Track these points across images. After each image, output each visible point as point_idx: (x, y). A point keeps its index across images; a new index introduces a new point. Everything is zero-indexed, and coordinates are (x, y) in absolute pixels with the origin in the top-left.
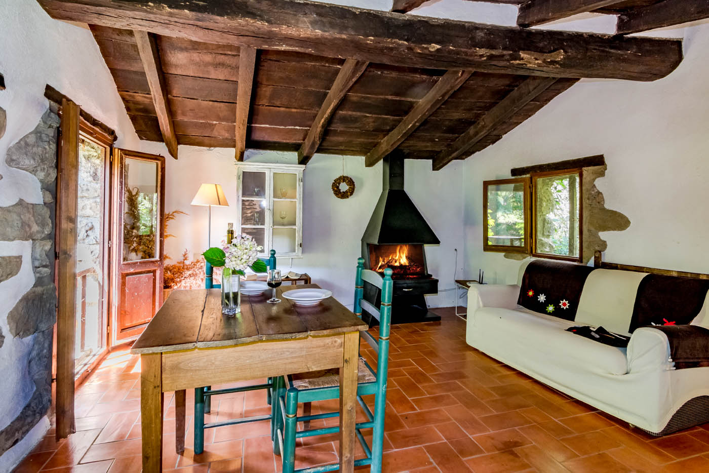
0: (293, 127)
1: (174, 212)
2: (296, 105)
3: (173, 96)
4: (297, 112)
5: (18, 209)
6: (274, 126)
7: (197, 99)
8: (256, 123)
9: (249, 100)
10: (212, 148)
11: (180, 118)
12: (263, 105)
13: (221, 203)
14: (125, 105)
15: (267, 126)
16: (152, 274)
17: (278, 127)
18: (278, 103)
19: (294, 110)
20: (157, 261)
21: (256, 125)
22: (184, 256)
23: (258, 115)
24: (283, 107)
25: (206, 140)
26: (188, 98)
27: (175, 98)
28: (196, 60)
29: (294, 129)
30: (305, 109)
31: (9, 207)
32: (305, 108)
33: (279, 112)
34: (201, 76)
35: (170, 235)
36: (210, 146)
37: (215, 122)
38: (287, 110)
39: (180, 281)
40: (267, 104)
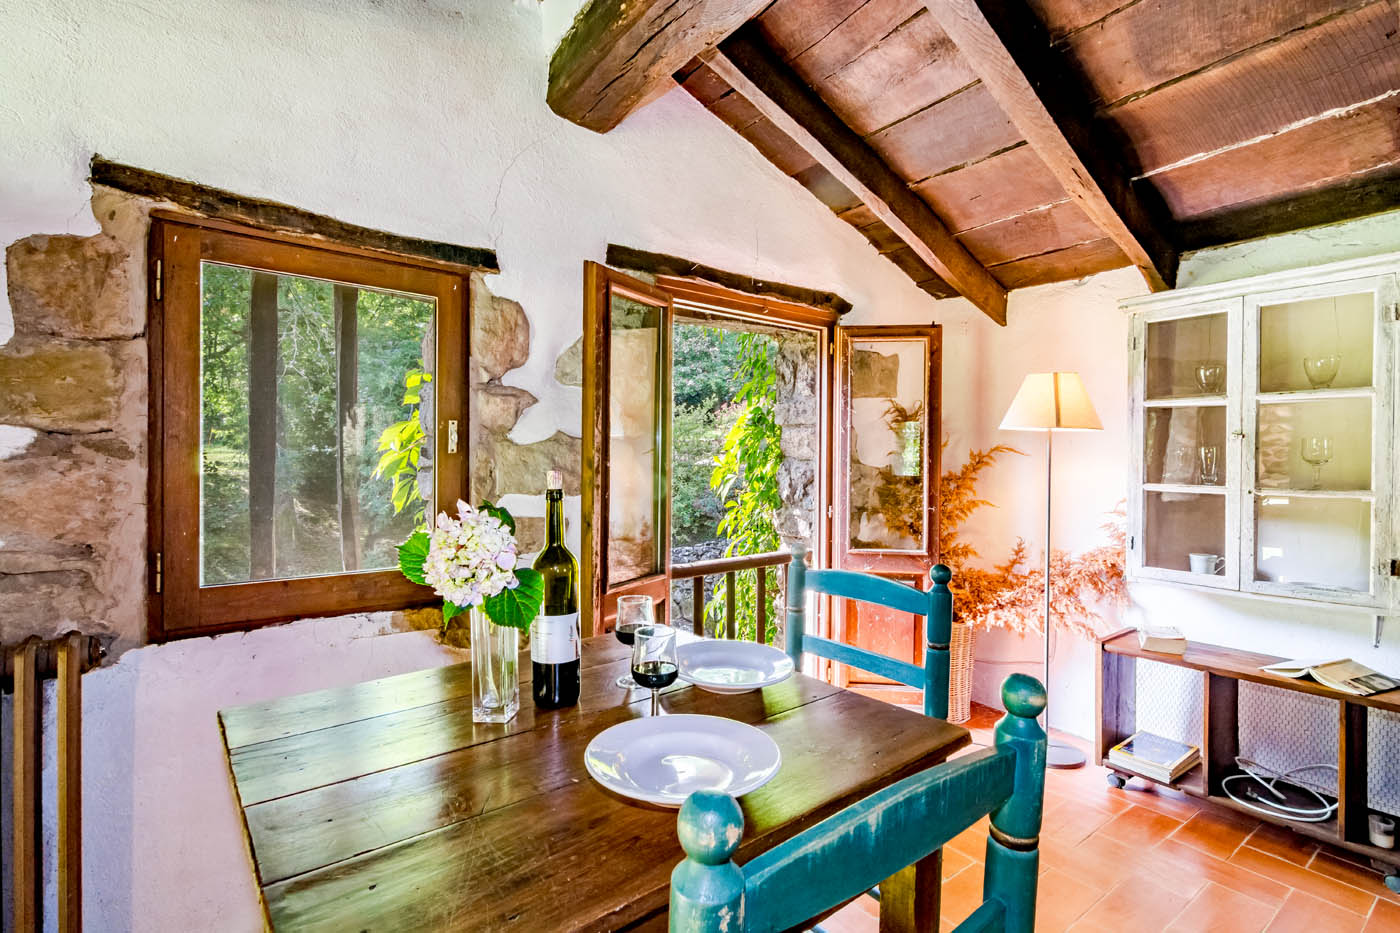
0: (1309, 120)
1: (992, 450)
2: (1261, 29)
3: (917, 182)
4: (1287, 56)
5: (552, 447)
6: (1226, 148)
7: (962, 167)
8: (1155, 165)
9: (1040, 103)
10: (1087, 278)
11: (964, 226)
12: (1137, 95)
13: (1063, 422)
14: (868, 238)
15: (1201, 156)
16: (913, 583)
17: (1245, 144)
18: (1182, 63)
19: (1264, 55)
20: (922, 557)
21: (1160, 170)
22: (1017, 553)
23: (1146, 137)
24: (1213, 65)
25: (1060, 264)
26: (945, 173)
27: (923, 184)
28: (884, 71)
29: (1319, 123)
30: (1318, 24)
31: (533, 444)
32: (1310, 20)
33: (1211, 91)
34: (924, 104)
35: (983, 502)
36: (1079, 273)
37: (1042, 208)
38: (1237, 66)
39: (986, 612)
40: (1147, 87)
